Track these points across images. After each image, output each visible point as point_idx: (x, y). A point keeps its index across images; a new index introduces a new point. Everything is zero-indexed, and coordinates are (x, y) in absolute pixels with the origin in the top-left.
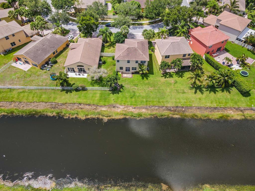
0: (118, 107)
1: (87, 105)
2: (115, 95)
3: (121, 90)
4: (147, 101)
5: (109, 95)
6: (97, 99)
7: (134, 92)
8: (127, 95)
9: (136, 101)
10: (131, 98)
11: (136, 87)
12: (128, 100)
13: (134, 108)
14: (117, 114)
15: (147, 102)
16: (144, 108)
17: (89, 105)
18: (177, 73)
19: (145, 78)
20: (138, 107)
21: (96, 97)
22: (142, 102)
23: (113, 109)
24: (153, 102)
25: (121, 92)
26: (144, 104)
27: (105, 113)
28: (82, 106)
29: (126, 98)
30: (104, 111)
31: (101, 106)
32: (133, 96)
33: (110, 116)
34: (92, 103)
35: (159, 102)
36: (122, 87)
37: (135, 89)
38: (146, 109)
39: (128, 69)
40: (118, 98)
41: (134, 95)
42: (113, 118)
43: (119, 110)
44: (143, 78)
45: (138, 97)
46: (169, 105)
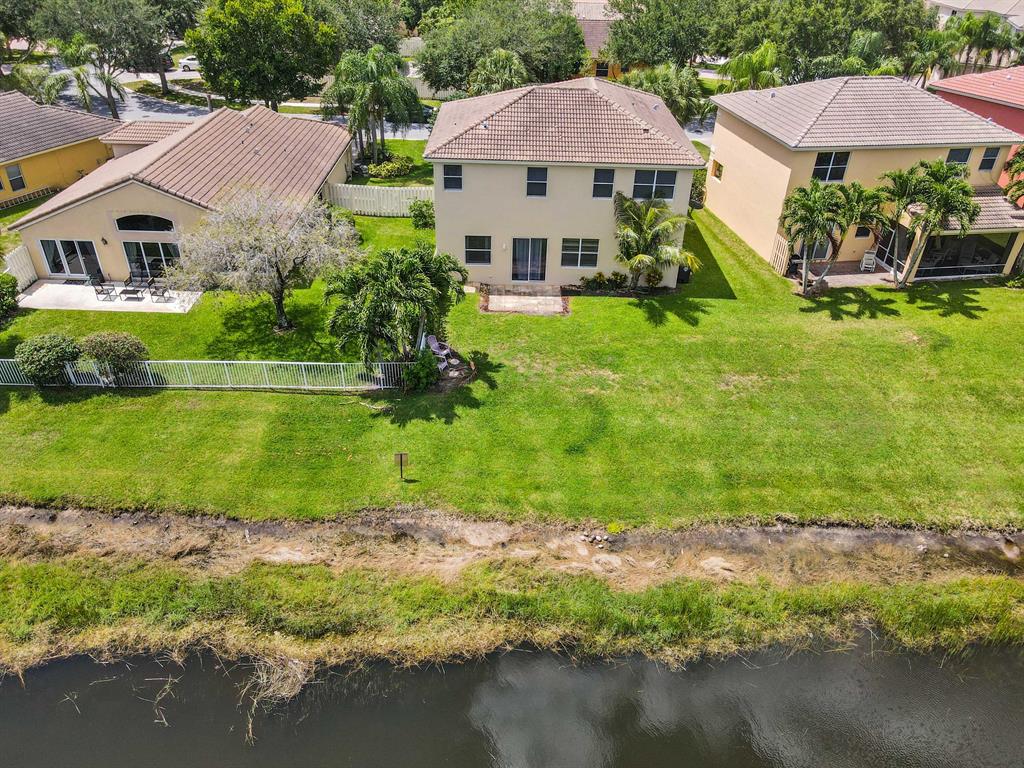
0: (440, 539)
1: (118, 513)
2: (415, 426)
3: (479, 389)
4: (728, 476)
7: (595, 404)
8: (535, 427)
9: (621, 481)
10: (575, 450)
11: (607, 373)
12: (546, 466)
15: (731, 486)
17: (144, 513)
18: (913, 292)
19: (671, 316)
21: (226, 446)
22: (683, 483)
23: (389, 556)
24: (798, 480)
25: (475, 404)
26: (708, 506)
27: (300, 593)
29: (526, 452)
30: (289, 571)
32: (591, 440)
33: (345, 630)
35: (851, 483)
36: (482, 367)
37: (603, 384)
38: (733, 549)
39: (529, 258)
40: (442, 453)
41: (600, 430)
43: (451, 566)
44: (656, 317)
45: (636, 442)
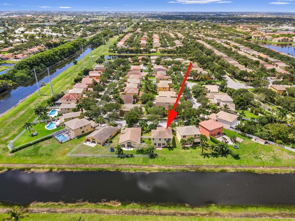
0: (155, 166)
1: (134, 165)
2: (152, 159)
3: (156, 157)
5: (148, 159)
6: (141, 162)
7: (164, 157)
8: (160, 159)
9: (166, 163)
10: (163, 161)
11: (165, 155)
12: (161, 162)
13: (165, 167)
14: (155, 170)
16: (171, 167)
17: (136, 165)
18: (192, 147)
19: (171, 150)
20: (168, 166)
21: (140, 161)
22: (170, 163)
23: (152, 167)
24: (177, 163)
25: (156, 158)
27: (147, 169)
28: (132, 166)
29: (160, 161)
30: (146, 168)
31: (144, 166)
33: (150, 171)
34: (138, 164)
35: (181, 163)
36: (156, 155)
37: (165, 156)
38: (173, 167)
39: (159, 145)
40: (154, 161)
41: (165, 159)
42: (152, 172)
43: (156, 168)
44: (170, 150)
45: (167, 160)
46: (187, 165)
